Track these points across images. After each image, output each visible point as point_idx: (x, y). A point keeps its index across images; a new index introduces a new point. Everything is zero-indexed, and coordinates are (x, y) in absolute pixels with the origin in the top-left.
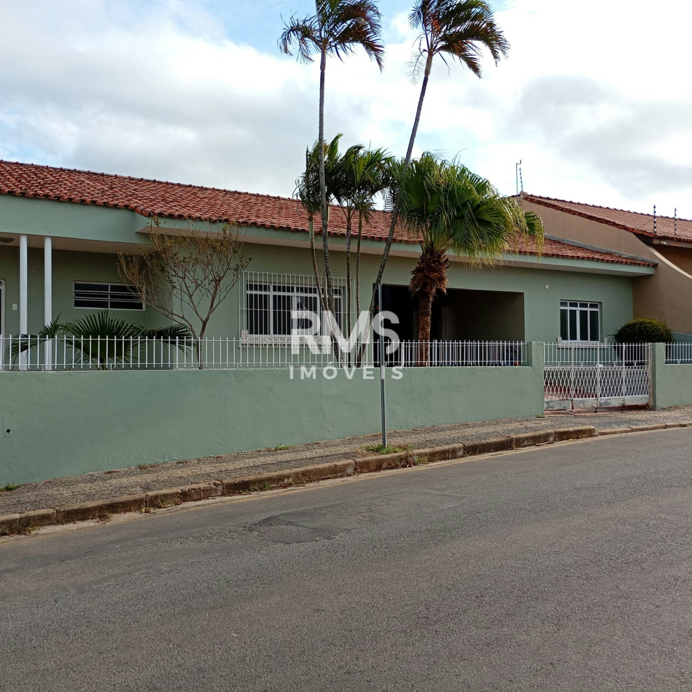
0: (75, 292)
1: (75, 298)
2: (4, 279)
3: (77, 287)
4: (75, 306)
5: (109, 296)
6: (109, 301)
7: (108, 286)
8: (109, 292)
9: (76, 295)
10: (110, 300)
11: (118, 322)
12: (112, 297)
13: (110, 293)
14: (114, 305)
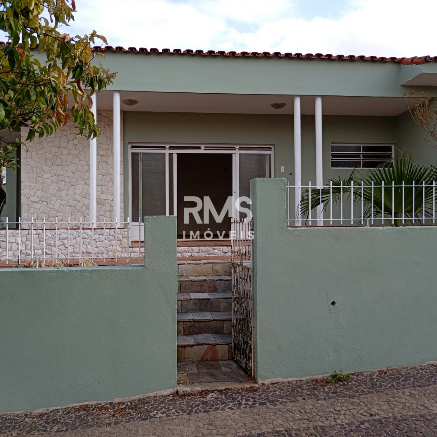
0: (332, 154)
1: (332, 160)
2: (274, 145)
3: (333, 149)
4: (332, 166)
5: (361, 157)
6: (361, 161)
7: (360, 147)
8: (361, 153)
9: (333, 156)
10: (363, 160)
11: (421, 169)
12: (364, 157)
13: (363, 154)
14: (366, 165)
